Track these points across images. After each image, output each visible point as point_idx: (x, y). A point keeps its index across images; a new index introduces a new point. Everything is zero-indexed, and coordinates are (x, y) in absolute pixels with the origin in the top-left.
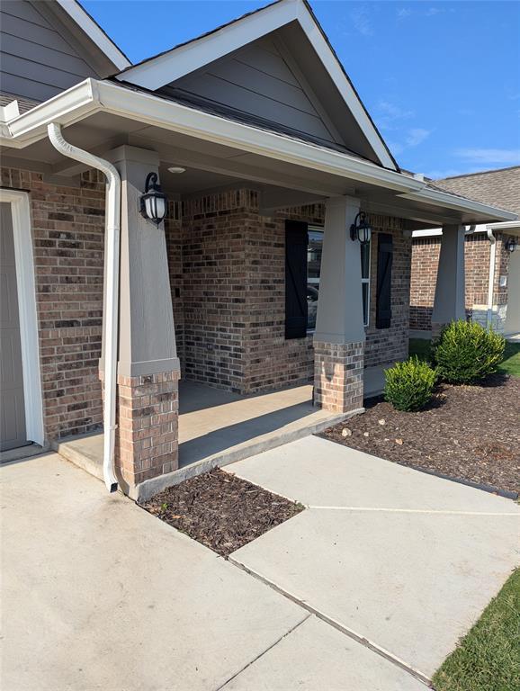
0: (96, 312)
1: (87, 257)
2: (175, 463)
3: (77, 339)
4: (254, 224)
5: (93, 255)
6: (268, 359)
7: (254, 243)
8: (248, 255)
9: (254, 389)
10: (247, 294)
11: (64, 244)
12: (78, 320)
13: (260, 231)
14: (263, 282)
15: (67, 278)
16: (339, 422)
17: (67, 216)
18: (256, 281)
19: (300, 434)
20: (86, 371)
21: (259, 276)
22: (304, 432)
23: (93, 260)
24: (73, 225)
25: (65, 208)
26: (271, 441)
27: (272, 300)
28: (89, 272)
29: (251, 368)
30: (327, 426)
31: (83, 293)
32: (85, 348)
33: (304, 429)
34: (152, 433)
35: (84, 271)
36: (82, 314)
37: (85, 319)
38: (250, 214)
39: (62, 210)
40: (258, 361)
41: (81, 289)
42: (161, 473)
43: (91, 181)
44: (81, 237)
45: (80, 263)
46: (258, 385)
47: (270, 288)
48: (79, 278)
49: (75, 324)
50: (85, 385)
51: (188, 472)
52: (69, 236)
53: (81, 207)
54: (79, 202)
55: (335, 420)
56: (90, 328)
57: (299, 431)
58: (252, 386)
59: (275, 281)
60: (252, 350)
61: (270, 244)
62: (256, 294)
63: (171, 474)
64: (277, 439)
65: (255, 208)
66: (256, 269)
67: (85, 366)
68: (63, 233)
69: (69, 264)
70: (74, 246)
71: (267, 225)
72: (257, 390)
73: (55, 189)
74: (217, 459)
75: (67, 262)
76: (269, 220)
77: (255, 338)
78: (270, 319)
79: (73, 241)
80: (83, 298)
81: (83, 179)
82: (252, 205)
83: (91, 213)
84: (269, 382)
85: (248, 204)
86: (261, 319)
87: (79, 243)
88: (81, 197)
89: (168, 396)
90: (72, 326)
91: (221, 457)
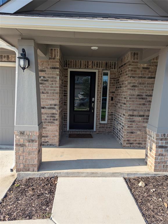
0: (53, 104)
1: (51, 85)
2: (36, 169)
3: (45, 113)
4: (135, 68)
5: (53, 84)
6: (139, 133)
7: (134, 77)
8: (130, 83)
9: (129, 145)
10: (127, 101)
11: (42, 80)
12: (46, 107)
13: (138, 71)
14: (138, 95)
15: (43, 92)
16: (148, 176)
17: (44, 70)
18: (134, 95)
19: (114, 175)
20: (48, 125)
21: (137, 92)
22: (117, 174)
23: (53, 86)
24: (46, 73)
25: (43, 68)
26: (93, 173)
27: (144, 104)
28: (51, 90)
29: (127, 135)
30: (136, 176)
31: (48, 97)
32: (48, 117)
33: (119, 173)
34: (24, 154)
35: (49, 90)
36: (47, 105)
37: (48, 107)
38: (132, 64)
39: (42, 68)
40: (132, 133)
41: (47, 96)
42: (29, 170)
43: (53, 57)
44: (49, 77)
45: (48, 87)
46: (131, 144)
47: (143, 99)
48: (47, 92)
49: (44, 108)
50: (47, 129)
51: (41, 174)
52: (44, 77)
53: (49, 67)
54: (49, 65)
55: (145, 174)
56: (50, 110)
57: (113, 173)
58: (127, 144)
59: (146, 96)
60: (128, 127)
61: (145, 77)
62: (133, 101)
63: (33, 173)
64: (96, 173)
65: (136, 60)
66: (135, 90)
67: (48, 123)
68: (42, 76)
69: (44, 87)
70: (45, 81)
71: (143, 68)
72: (131, 146)
73: (40, 61)
74: (58, 173)
75: (43, 86)
76: (145, 66)
77: (131, 122)
78: (142, 113)
79: (45, 79)
80: (48, 99)
81: (50, 57)
82: (134, 59)
83: (53, 69)
84: (139, 144)
85: (131, 59)
86: (135, 113)
87: (48, 80)
88: (49, 63)
89: (33, 141)
90: (44, 109)
91: (60, 173)
